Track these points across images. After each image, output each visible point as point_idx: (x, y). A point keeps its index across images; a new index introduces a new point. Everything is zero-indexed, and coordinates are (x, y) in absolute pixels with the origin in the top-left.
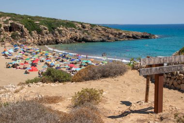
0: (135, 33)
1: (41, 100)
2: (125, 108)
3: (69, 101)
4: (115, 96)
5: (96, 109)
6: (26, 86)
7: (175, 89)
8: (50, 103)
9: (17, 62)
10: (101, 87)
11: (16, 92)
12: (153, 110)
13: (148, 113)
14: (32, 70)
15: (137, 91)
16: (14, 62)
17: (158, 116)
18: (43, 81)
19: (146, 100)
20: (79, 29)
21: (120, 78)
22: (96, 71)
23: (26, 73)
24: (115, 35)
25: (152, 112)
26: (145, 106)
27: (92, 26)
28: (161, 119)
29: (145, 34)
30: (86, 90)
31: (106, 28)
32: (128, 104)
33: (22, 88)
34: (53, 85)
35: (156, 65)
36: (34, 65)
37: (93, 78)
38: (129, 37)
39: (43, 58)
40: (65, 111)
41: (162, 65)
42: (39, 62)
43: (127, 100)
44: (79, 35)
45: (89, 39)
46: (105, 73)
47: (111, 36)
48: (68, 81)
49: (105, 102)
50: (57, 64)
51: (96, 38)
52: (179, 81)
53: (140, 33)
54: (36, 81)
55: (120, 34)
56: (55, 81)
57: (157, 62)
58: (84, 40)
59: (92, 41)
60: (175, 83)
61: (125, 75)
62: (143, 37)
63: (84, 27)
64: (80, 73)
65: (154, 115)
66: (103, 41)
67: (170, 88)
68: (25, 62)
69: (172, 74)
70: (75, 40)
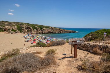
0: (69, 31)
1: (35, 53)
2: (64, 56)
3: (44, 54)
4: (61, 52)
5: (54, 56)
6: (30, 48)
7: (82, 50)
8: (38, 54)
9: (29, 40)
10: (56, 49)
11: (27, 50)
12: (73, 57)
13: (72, 58)
14: (34, 43)
15: (69, 50)
16: (28, 40)
17: (75, 59)
18: (36, 46)
19: (71, 53)
20: (51, 29)
21: (63, 46)
22: (55, 43)
23: (32, 43)
24: (63, 31)
25: (73, 58)
26: (71, 55)
27: (55, 28)
28: (76, 60)
29: (73, 31)
30: (51, 49)
31: (60, 29)
32: (65, 54)
33: (29, 49)
34: (40, 48)
35: (75, 41)
36: (34, 41)
37: (53, 45)
38: (67, 32)
39: (38, 39)
40: (43, 57)
41: (77, 41)
42: (36, 40)
43: (65, 53)
44: (50, 31)
45: (54, 32)
46: (58, 44)
47: (61, 31)
48: (45, 46)
49: (57, 54)
50: (42, 41)
51: (56, 32)
52: (83, 47)
53: (71, 31)
54: (34, 46)
55: (64, 31)
56: (40, 46)
57: (75, 40)
58: (52, 33)
59: (55, 33)
60: (82, 48)
61: (65, 45)
62: (72, 32)
63: (52, 28)
64: (49, 44)
65: (74, 59)
66: (59, 33)
67: (80, 49)
68: (32, 40)
69: (81, 44)
70: (49, 33)
